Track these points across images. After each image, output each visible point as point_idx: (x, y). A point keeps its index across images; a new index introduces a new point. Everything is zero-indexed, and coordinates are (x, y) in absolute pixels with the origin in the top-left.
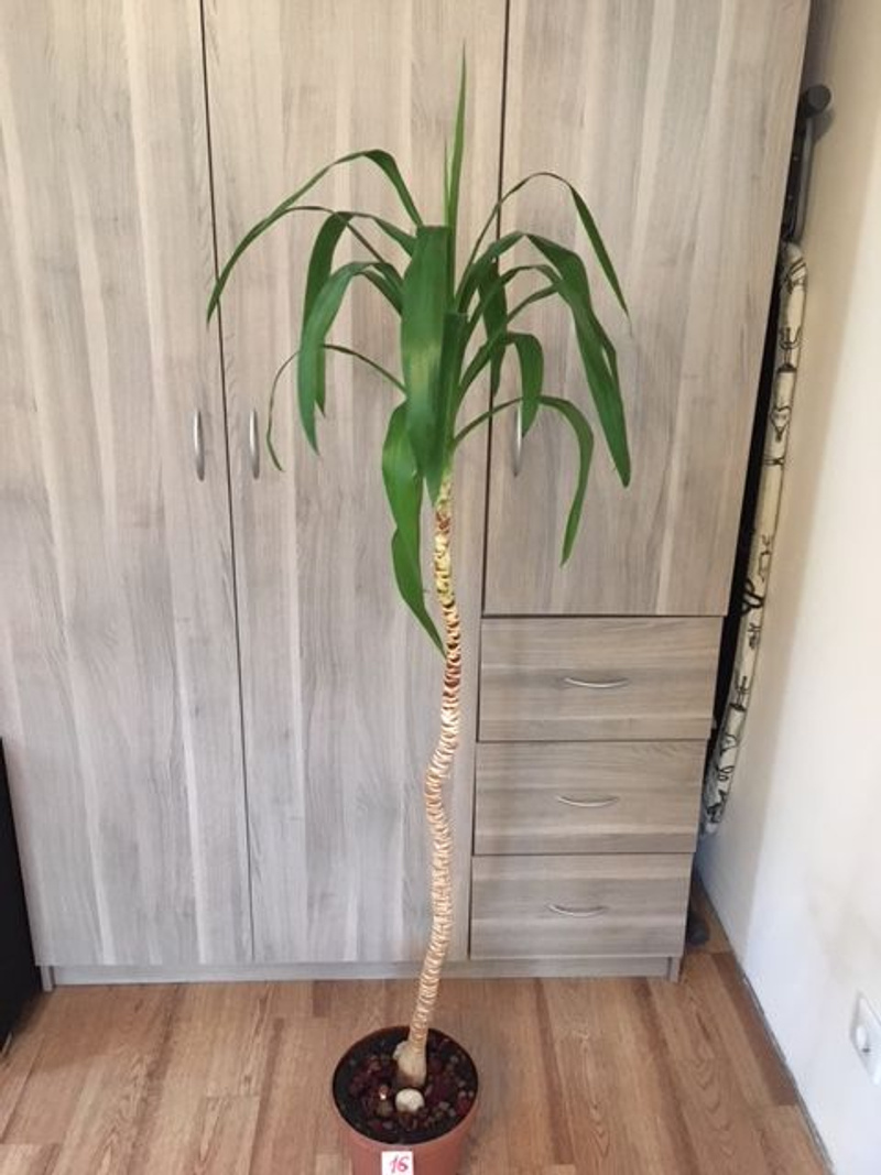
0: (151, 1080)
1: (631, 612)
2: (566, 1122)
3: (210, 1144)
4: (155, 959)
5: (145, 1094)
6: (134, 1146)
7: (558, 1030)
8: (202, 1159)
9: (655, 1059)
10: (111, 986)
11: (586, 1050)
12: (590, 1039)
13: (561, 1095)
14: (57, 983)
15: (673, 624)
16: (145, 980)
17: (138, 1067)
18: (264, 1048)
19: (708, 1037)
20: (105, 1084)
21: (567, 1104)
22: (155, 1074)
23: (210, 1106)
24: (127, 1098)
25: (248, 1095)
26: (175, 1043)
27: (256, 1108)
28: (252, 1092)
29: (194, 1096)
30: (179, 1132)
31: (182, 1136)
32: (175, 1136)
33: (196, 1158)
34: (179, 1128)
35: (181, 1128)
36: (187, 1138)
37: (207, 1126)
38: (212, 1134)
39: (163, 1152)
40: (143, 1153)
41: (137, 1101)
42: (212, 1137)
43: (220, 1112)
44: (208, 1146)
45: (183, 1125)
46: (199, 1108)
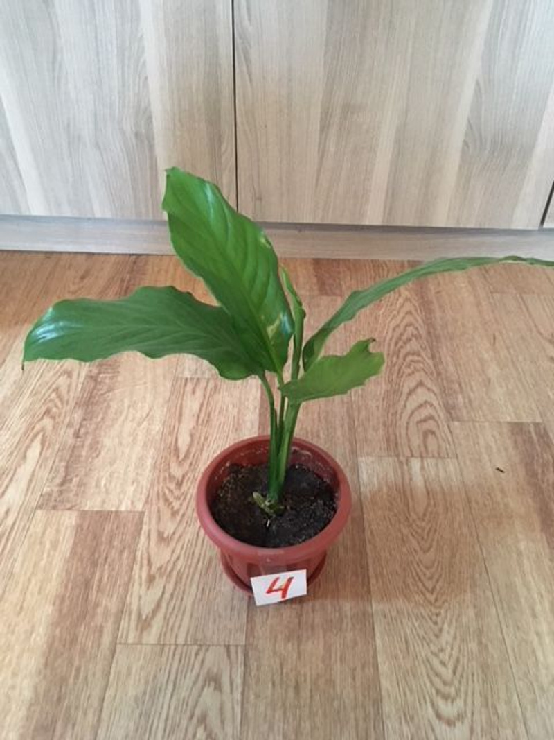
3: (192, 436)
6: (77, 435)
10: (49, 254)
16: (93, 249)
23: (189, 387)
24: (69, 374)
29: (165, 377)
30: (144, 420)
31: (149, 424)
32: (139, 425)
33: (172, 454)
34: (144, 415)
35: (147, 415)
36: (157, 428)
37: (186, 412)
38: (195, 425)
39: (120, 443)
40: (91, 444)
41: (81, 380)
42: (194, 428)
43: (204, 396)
44: (188, 439)
45: (150, 410)
46: (173, 391)
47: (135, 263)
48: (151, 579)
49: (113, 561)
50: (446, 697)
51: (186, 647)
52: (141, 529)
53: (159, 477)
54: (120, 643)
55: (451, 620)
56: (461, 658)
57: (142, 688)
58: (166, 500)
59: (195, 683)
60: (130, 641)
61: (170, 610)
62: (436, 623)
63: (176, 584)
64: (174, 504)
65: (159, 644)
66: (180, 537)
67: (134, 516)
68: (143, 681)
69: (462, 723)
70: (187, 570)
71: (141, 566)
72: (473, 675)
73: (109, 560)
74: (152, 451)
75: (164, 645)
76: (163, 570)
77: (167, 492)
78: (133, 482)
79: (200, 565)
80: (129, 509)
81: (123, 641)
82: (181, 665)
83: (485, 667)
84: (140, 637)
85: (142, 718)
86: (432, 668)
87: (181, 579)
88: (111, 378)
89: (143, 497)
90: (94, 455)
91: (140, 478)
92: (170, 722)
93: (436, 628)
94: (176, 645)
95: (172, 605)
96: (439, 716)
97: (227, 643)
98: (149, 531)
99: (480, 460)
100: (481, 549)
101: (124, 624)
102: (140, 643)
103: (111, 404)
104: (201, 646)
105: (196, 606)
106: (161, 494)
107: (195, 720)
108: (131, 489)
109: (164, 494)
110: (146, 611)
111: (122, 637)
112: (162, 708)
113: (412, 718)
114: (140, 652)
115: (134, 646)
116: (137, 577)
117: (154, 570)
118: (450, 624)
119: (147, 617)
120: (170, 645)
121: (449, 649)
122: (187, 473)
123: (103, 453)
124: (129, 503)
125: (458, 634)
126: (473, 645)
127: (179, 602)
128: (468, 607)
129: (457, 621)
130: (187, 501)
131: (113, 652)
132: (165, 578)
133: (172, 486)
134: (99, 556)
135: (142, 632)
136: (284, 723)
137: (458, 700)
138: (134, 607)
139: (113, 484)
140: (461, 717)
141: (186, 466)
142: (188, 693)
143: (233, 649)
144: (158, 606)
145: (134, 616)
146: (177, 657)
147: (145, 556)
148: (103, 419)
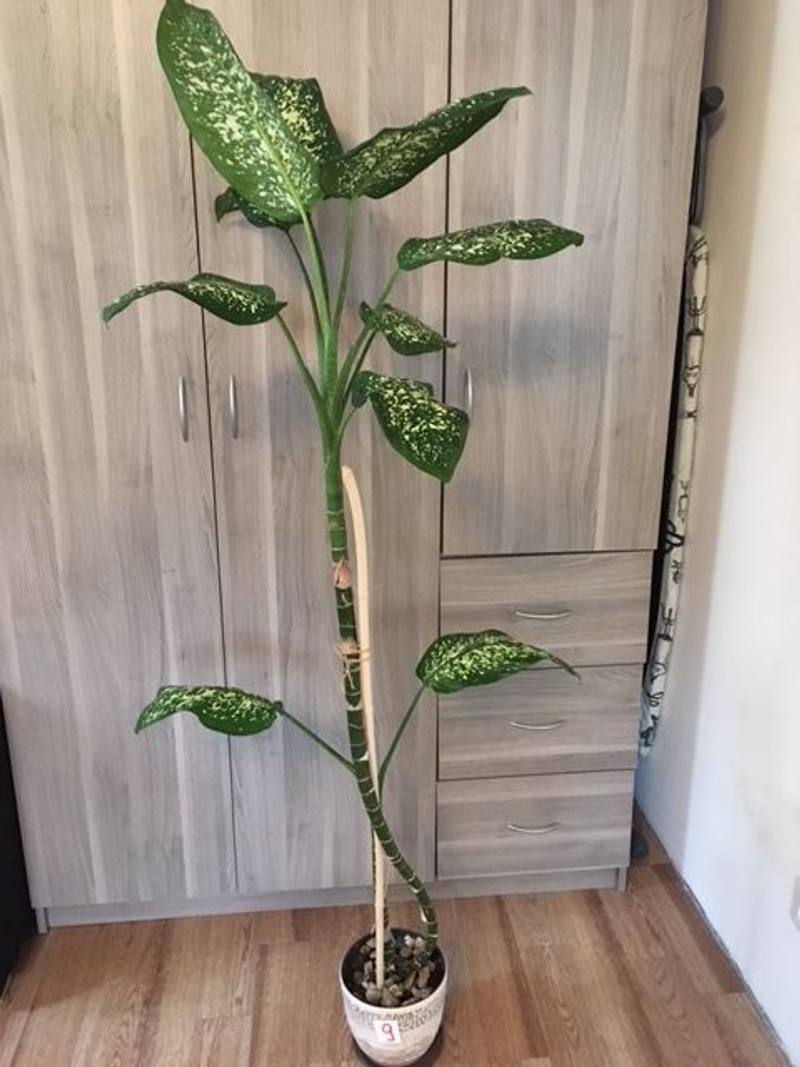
0: (148, 1006)
1: (573, 550)
2: (537, 1020)
3: (209, 1061)
4: (145, 896)
5: (143, 1020)
7: (521, 941)
9: (612, 960)
10: (102, 926)
11: (548, 956)
12: (551, 946)
13: (531, 998)
14: (52, 925)
15: (610, 558)
16: (135, 918)
17: (134, 995)
18: (251, 973)
19: (657, 937)
20: (104, 1013)
21: (537, 1005)
22: (151, 1002)
23: (206, 1027)
24: (127, 1025)
25: (240, 1015)
26: (167, 972)
27: (248, 1025)
28: (244, 1012)
29: (190, 1020)
30: (178, 1053)
31: (182, 1056)
32: (175, 1055)
35: (180, 1049)
36: (187, 1058)
37: (205, 1044)
38: (210, 1052)
41: (136, 1027)
43: (216, 1031)
45: (182, 1045)
46: (196, 1030)
47: (165, 926)
88: (155, 1025)
103: (156, 1043)
148: (152, 1055)
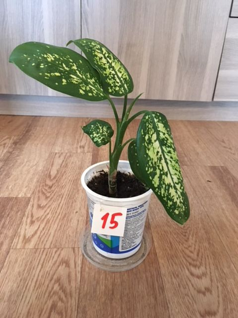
0: (16, 145)
3: (58, 171)
8: (52, 178)
17: (8, 140)
22: (19, 143)
23: (57, 155)
25: (83, 152)
26: (34, 133)
28: (86, 151)
29: (46, 152)
30: (34, 166)
31: (37, 167)
32: (31, 167)
33: (47, 177)
34: (35, 164)
35: (36, 164)
36: (41, 168)
37: (56, 164)
38: (59, 167)
39: (21, 174)
40: (5, 174)
42: (59, 168)
43: (65, 158)
44: (56, 172)
45: (37, 162)
46: (49, 156)
47: (34, 118)
48: (32, 222)
49: (12, 216)
50: (195, 266)
51: (50, 249)
52: (29, 203)
53: (40, 185)
54: (12, 249)
55: (193, 235)
56: (200, 249)
57: (23, 268)
58: (43, 193)
59: (54, 264)
60: (18, 247)
61: (42, 234)
62: (185, 236)
63: (46, 224)
64: (47, 195)
65: (35, 248)
66: (50, 206)
67: (25, 199)
68: (24, 265)
69: (206, 277)
70: (52, 218)
71: (28, 217)
72: (208, 256)
73: (10, 215)
74: (37, 176)
75: (37, 249)
76: (39, 219)
77: (44, 190)
78: (26, 187)
79: (59, 217)
80: (23, 196)
81: (14, 247)
82: (47, 257)
83: (214, 254)
84: (24, 246)
85: (22, 281)
86: (185, 254)
87: (49, 222)
88: (19, 153)
89: (31, 192)
90: (7, 177)
91: (30, 185)
92: (38, 283)
93: (186, 238)
94: (44, 249)
95: (43, 232)
96: (192, 274)
97: (73, 247)
98: (33, 204)
99: (198, 178)
100: (204, 208)
101: (15, 240)
102: (24, 248)
103: (18, 160)
104: (58, 248)
105: (57, 232)
106: (40, 191)
107: (53, 281)
108: (25, 190)
109: (42, 191)
110: (28, 235)
111: (13, 246)
112: (34, 276)
113: (178, 276)
114: (24, 252)
115: (21, 250)
116: (24, 222)
117: (34, 219)
118: (193, 236)
119: (29, 237)
120: (41, 249)
121: (193, 246)
122: (55, 183)
123: (11, 177)
124: (23, 194)
125: (197, 240)
126: (206, 244)
127: (47, 231)
128: (201, 229)
129: (196, 235)
130: (54, 193)
131: (8, 253)
132: (40, 221)
133: (47, 188)
134: (5, 214)
135: (25, 243)
136: (105, 280)
137: (202, 267)
138: (22, 233)
139: (16, 187)
140: (204, 274)
141: (54, 181)
142: (49, 269)
143: (76, 249)
144: (36, 232)
145: (21, 238)
146: (45, 254)
147: (30, 213)
148: (13, 165)
